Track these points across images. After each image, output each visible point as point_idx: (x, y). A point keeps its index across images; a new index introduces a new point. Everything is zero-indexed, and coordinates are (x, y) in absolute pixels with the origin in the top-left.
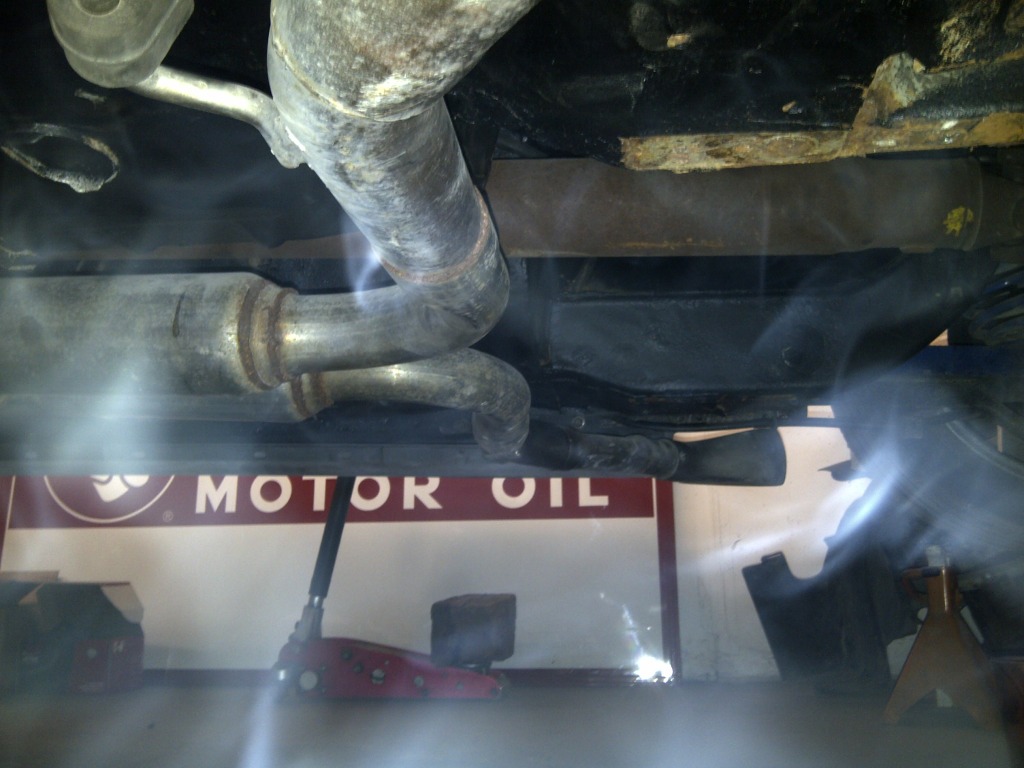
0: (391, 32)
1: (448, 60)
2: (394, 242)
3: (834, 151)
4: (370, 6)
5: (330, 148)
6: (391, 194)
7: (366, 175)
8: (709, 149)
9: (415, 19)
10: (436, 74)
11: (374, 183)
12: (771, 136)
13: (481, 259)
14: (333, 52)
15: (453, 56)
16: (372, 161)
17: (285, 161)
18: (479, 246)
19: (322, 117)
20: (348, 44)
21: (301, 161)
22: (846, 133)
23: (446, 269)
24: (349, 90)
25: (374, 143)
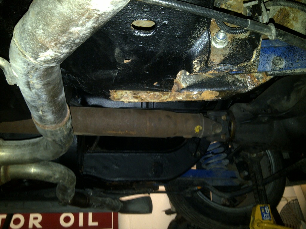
0: (50, 37)
1: (66, 48)
2: (40, 113)
3: (167, 99)
4: (45, 29)
5: (26, 75)
6: (42, 94)
7: (36, 85)
8: (134, 96)
9: (58, 33)
10: (62, 52)
11: (38, 89)
12: (150, 93)
13: (66, 124)
14: (32, 42)
15: (67, 46)
16: (38, 81)
17: (10, 83)
18: (66, 119)
19: (26, 64)
20: (37, 40)
21: (15, 83)
22: (170, 93)
23: (56, 125)
24: (35, 54)
25: (40, 74)
